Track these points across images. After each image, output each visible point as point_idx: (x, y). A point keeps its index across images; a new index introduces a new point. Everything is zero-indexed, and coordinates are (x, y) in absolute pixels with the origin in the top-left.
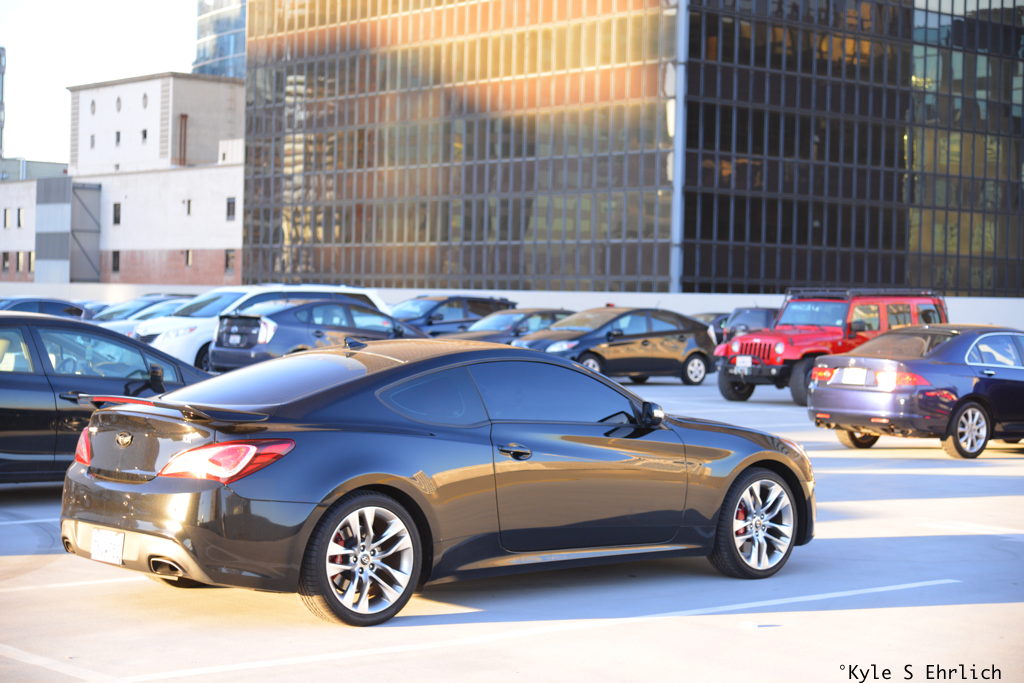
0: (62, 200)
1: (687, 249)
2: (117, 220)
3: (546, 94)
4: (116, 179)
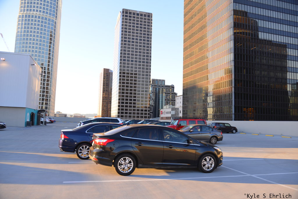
0: (174, 110)
1: (235, 114)
2: (180, 113)
4: (180, 108)
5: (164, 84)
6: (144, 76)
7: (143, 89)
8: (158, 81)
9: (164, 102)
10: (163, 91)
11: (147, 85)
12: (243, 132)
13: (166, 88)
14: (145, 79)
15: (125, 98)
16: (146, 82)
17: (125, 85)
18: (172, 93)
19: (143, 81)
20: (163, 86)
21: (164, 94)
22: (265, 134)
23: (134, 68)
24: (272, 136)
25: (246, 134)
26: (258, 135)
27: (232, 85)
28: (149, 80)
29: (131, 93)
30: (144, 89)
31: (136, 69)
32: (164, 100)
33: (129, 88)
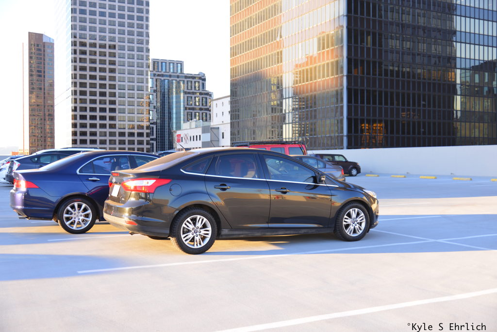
0: (208, 132)
1: (349, 137)
2: (223, 138)
3: (307, 89)
4: (222, 125)
5: (181, 72)
6: (133, 53)
7: (131, 84)
8: (168, 65)
9: (182, 114)
10: (178, 87)
11: (140, 73)
12: (371, 173)
13: (186, 80)
14: (136, 58)
15: (88, 105)
16: (138, 67)
17: (88, 73)
18: (201, 91)
19: (131, 64)
20: (178, 77)
21: (182, 95)
22: (418, 176)
23: (107, 32)
24: (434, 177)
25: (378, 176)
26: (405, 177)
27: (342, 72)
28: (145, 61)
29: (103, 94)
30: (136, 84)
31: (112, 35)
32: (182, 109)
33: (98, 82)
